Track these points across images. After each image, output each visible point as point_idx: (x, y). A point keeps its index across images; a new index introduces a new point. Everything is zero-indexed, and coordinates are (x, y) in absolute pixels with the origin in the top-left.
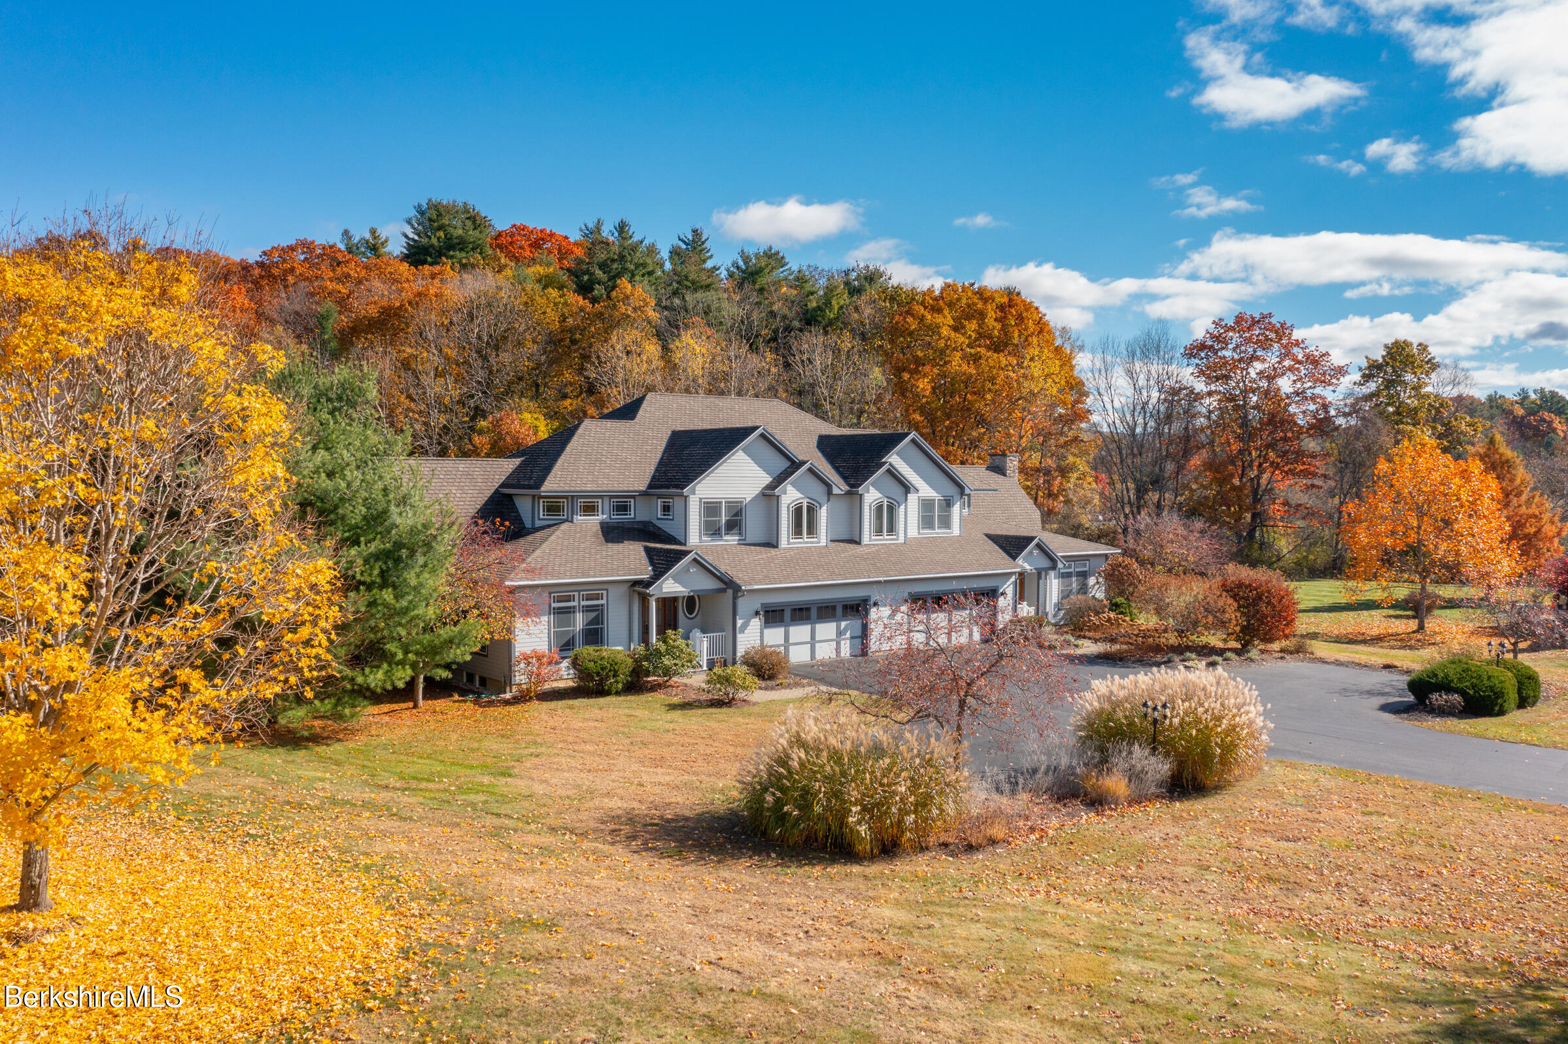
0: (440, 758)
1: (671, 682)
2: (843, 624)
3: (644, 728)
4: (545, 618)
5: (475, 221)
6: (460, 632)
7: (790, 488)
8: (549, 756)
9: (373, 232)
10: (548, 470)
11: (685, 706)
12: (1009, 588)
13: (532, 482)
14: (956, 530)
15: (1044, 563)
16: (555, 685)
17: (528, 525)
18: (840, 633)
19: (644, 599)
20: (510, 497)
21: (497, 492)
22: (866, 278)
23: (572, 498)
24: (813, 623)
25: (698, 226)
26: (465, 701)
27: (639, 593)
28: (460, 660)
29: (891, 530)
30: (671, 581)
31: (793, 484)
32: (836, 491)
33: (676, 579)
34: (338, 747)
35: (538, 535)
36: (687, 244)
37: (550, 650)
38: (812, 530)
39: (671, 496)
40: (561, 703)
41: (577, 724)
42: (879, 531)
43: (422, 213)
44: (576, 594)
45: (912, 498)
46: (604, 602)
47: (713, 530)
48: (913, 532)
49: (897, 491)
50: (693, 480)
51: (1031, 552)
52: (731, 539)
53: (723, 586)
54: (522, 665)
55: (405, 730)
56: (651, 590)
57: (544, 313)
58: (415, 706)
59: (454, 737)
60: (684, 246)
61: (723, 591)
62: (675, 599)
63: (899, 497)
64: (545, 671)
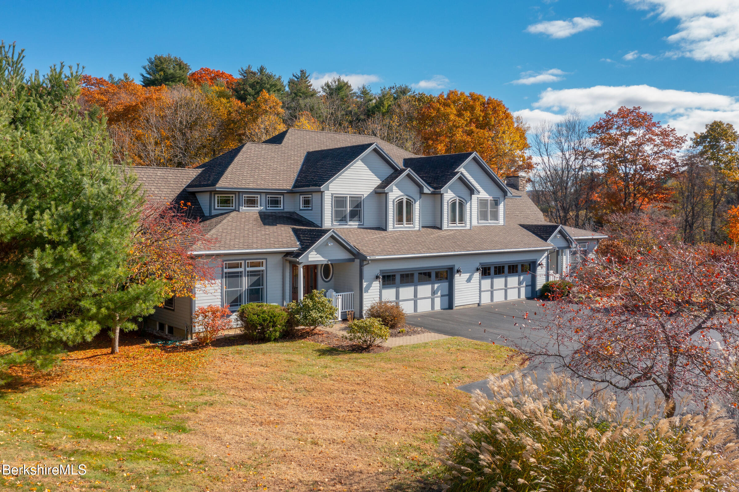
0: (121, 407)
1: (316, 331)
2: (436, 286)
3: (304, 373)
4: (218, 281)
5: (181, 66)
6: (146, 290)
7: (394, 188)
8: (222, 404)
9: (125, 75)
10: (221, 174)
11: (332, 351)
12: (543, 260)
13: (209, 182)
14: (501, 222)
15: (563, 244)
16: (226, 333)
17: (207, 214)
18: (434, 293)
19: (294, 266)
20: (193, 194)
21: (184, 190)
22: (401, 92)
23: (238, 193)
24: (416, 285)
25: (303, 69)
26: (153, 347)
27: (290, 262)
28: (145, 313)
29: (462, 220)
30: (314, 253)
31: (397, 185)
32: (426, 191)
33: (318, 251)
34: (32, 394)
35: (214, 220)
36: (298, 79)
37: (222, 305)
38: (410, 219)
39: (311, 192)
40: (231, 349)
41: (246, 370)
42: (454, 221)
43: (152, 63)
44: (243, 262)
45: (474, 197)
46: (263, 268)
47: (341, 217)
48: (475, 222)
49: (464, 192)
50: (327, 180)
51: (555, 236)
52: (353, 224)
53: (352, 257)
54: (201, 318)
55: (99, 375)
56: (300, 259)
57: (219, 109)
58: (113, 352)
59: (139, 382)
60: (296, 80)
61: (352, 260)
62: (315, 267)
63: (467, 198)
64: (219, 322)
